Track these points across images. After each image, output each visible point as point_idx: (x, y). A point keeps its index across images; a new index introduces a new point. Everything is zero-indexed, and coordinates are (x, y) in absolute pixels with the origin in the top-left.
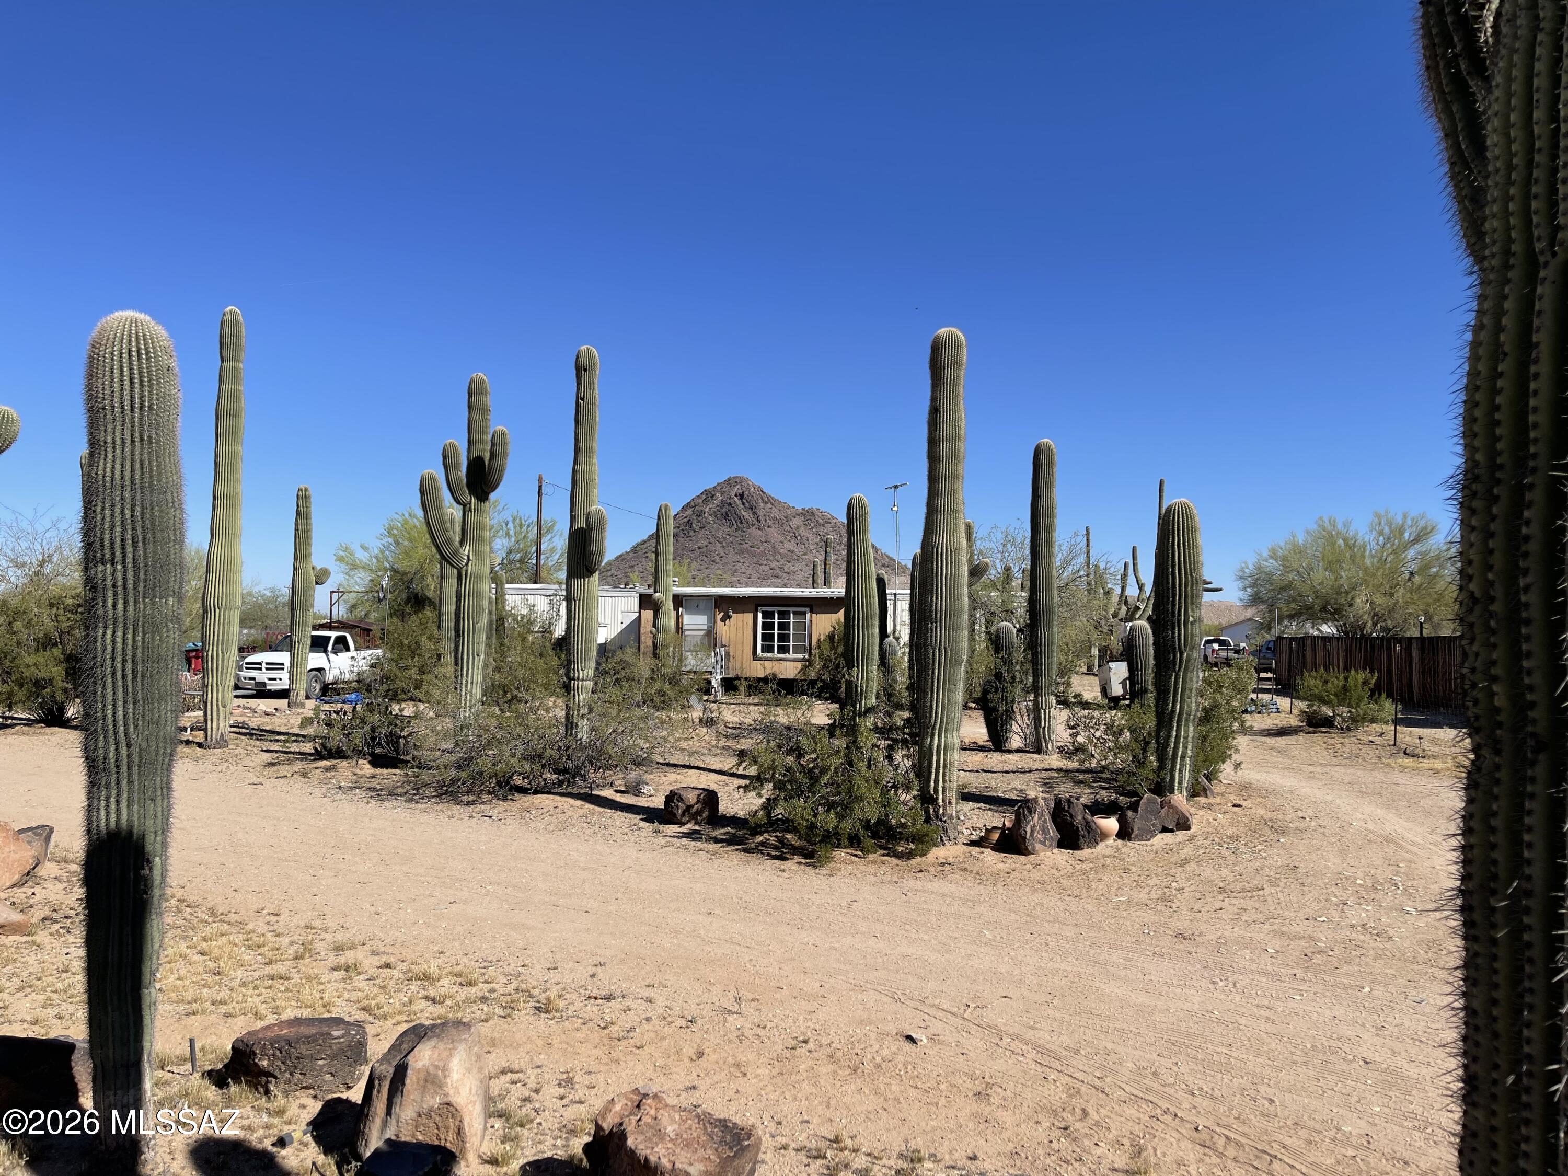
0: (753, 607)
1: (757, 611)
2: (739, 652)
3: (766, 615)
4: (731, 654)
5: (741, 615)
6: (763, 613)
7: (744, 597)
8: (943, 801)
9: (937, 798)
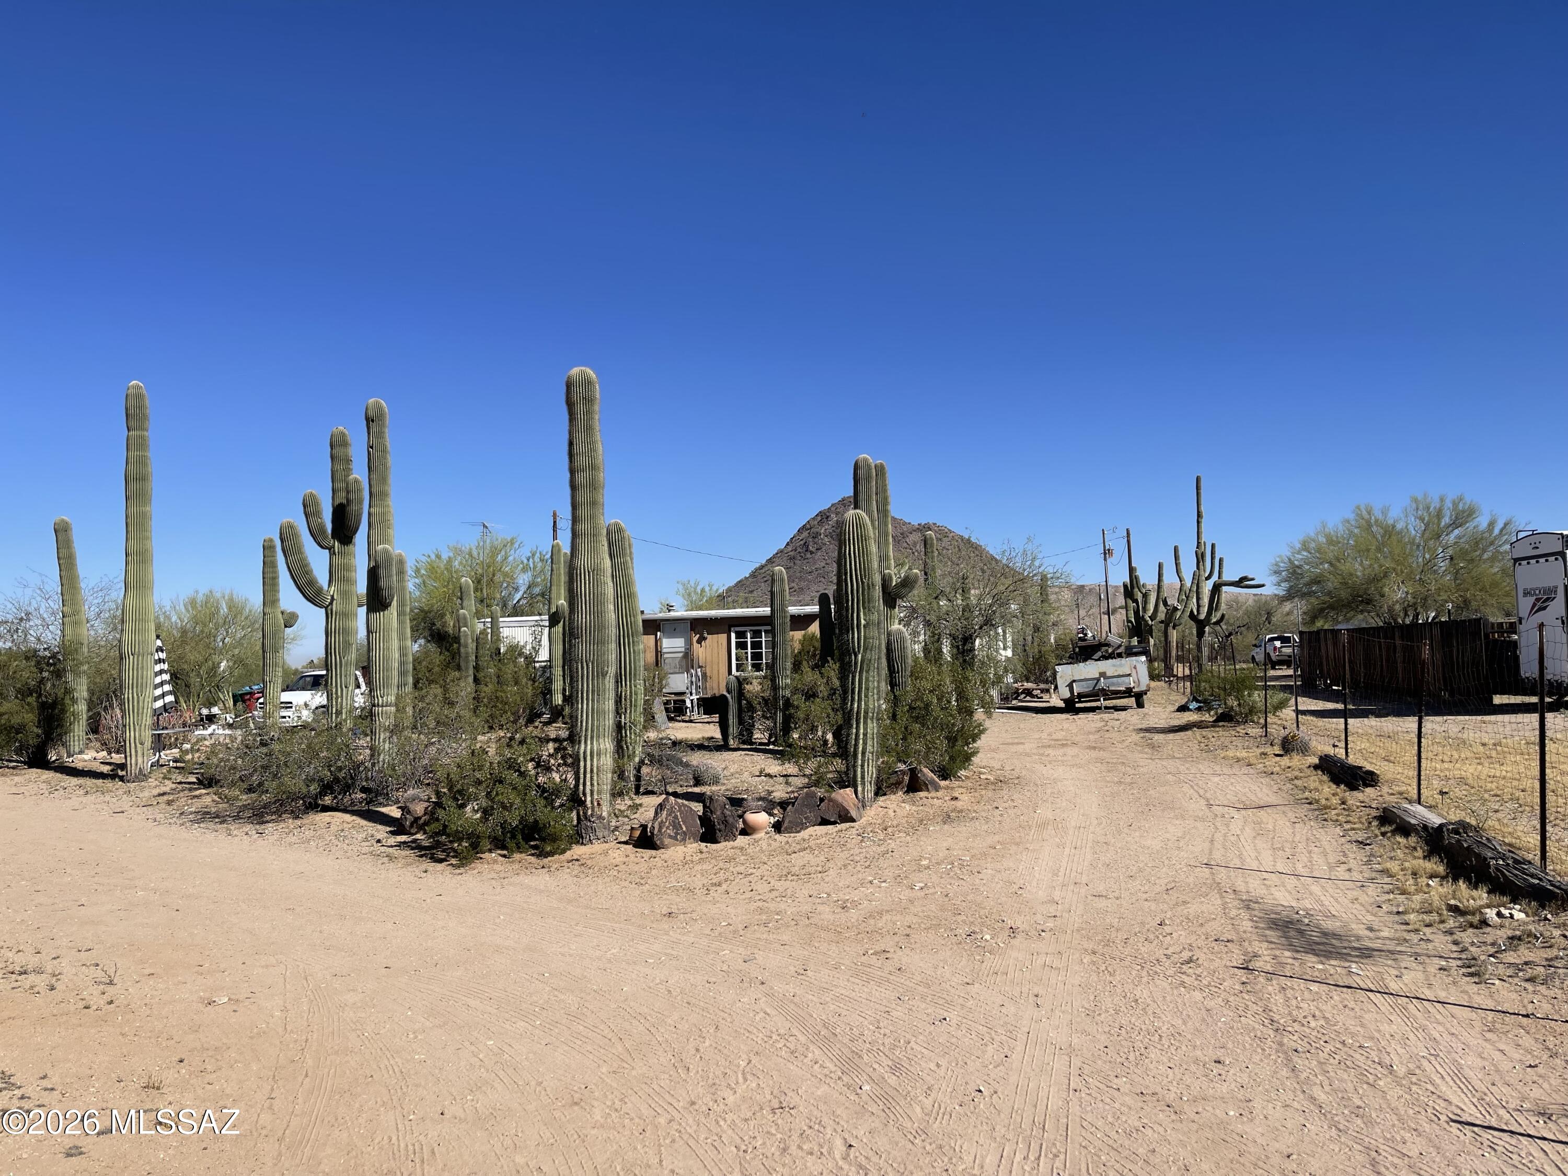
0: (727, 627)
1: (730, 632)
2: (715, 672)
3: (740, 635)
4: (708, 674)
5: (716, 636)
6: (736, 633)
7: (716, 619)
8: (592, 803)
9: (585, 801)
